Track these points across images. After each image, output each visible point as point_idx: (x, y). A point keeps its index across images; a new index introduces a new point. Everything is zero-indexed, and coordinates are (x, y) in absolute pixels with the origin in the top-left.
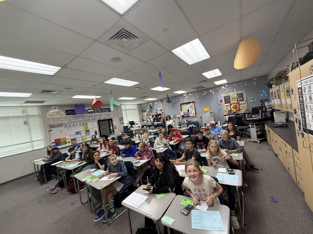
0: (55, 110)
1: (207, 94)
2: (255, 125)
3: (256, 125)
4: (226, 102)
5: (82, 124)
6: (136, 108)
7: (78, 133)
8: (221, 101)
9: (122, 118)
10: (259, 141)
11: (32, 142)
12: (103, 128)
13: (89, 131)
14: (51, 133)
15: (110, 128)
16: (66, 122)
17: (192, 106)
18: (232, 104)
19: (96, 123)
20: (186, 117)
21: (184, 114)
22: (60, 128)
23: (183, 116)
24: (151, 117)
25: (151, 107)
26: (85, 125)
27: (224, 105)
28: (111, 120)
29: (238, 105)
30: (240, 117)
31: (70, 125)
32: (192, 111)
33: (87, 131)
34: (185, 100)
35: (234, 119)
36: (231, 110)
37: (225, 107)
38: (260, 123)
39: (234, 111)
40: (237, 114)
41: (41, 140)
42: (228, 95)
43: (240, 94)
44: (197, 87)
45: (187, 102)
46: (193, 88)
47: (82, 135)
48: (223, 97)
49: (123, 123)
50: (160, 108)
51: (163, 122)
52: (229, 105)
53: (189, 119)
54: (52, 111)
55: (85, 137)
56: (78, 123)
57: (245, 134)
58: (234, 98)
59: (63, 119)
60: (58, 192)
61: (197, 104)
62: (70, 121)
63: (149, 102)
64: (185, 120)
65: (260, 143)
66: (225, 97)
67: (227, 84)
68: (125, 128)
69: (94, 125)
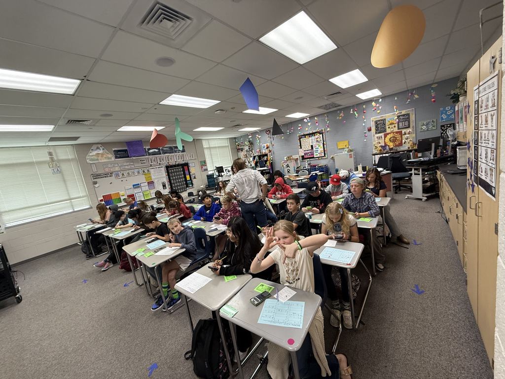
0: (98, 150)
1: (344, 118)
2: (421, 170)
3: (423, 170)
4: (378, 131)
5: (141, 172)
6: (227, 145)
7: (136, 186)
8: (370, 130)
9: (205, 162)
10: (426, 198)
11: (70, 199)
12: (174, 178)
13: (152, 182)
14: (96, 186)
15: (185, 177)
16: (117, 169)
17: (318, 139)
18: (388, 134)
19: (163, 170)
20: (307, 158)
21: (305, 154)
22: (109, 179)
23: (303, 158)
24: (251, 159)
25: (251, 143)
26: (147, 173)
27: (374, 136)
28: (187, 165)
29: (398, 136)
30: (399, 157)
31: (123, 174)
32: (318, 148)
33: (151, 183)
34: (307, 129)
35: (389, 159)
36: (386, 145)
37: (376, 139)
38: (430, 167)
39: (391, 147)
40: (396, 153)
41: (83, 197)
42: (381, 117)
43: (404, 115)
44: (326, 106)
45: (311, 132)
46: (320, 107)
47: (144, 189)
48: (373, 121)
49: (207, 170)
50: (265, 143)
51: (270, 167)
52: (383, 137)
53: (313, 162)
54: (94, 153)
55: (148, 192)
56: (136, 171)
57: (405, 187)
58: (393, 124)
59: (111, 164)
60: (109, 270)
61: (326, 135)
62: (124, 167)
63: (246, 135)
64: (306, 164)
65: (426, 200)
66: (376, 122)
67: (382, 98)
68: (210, 177)
69: (161, 174)
